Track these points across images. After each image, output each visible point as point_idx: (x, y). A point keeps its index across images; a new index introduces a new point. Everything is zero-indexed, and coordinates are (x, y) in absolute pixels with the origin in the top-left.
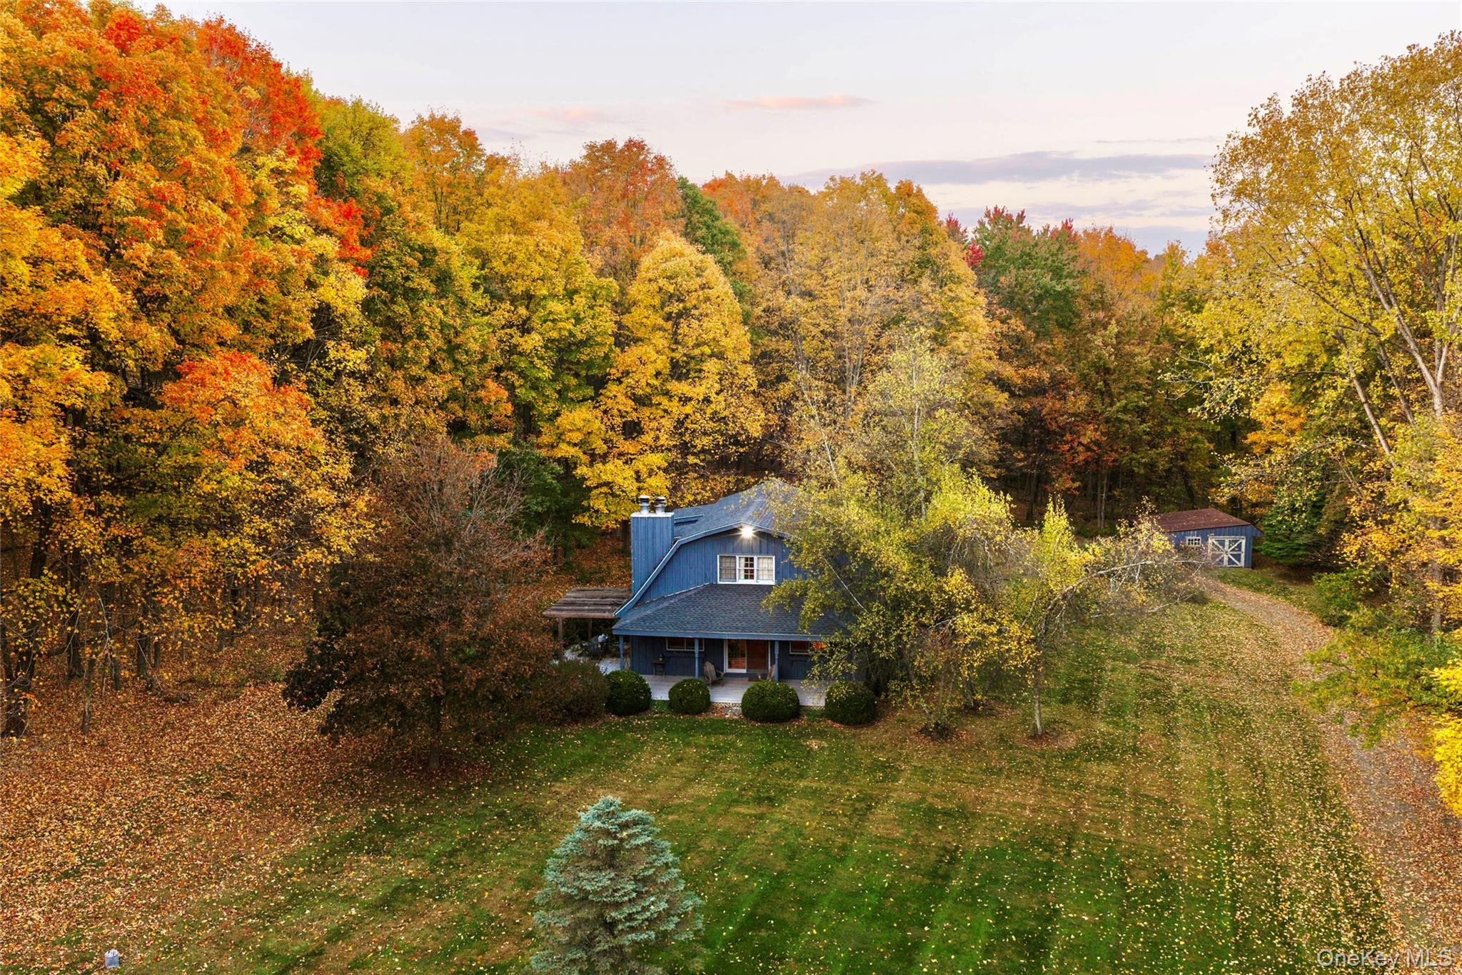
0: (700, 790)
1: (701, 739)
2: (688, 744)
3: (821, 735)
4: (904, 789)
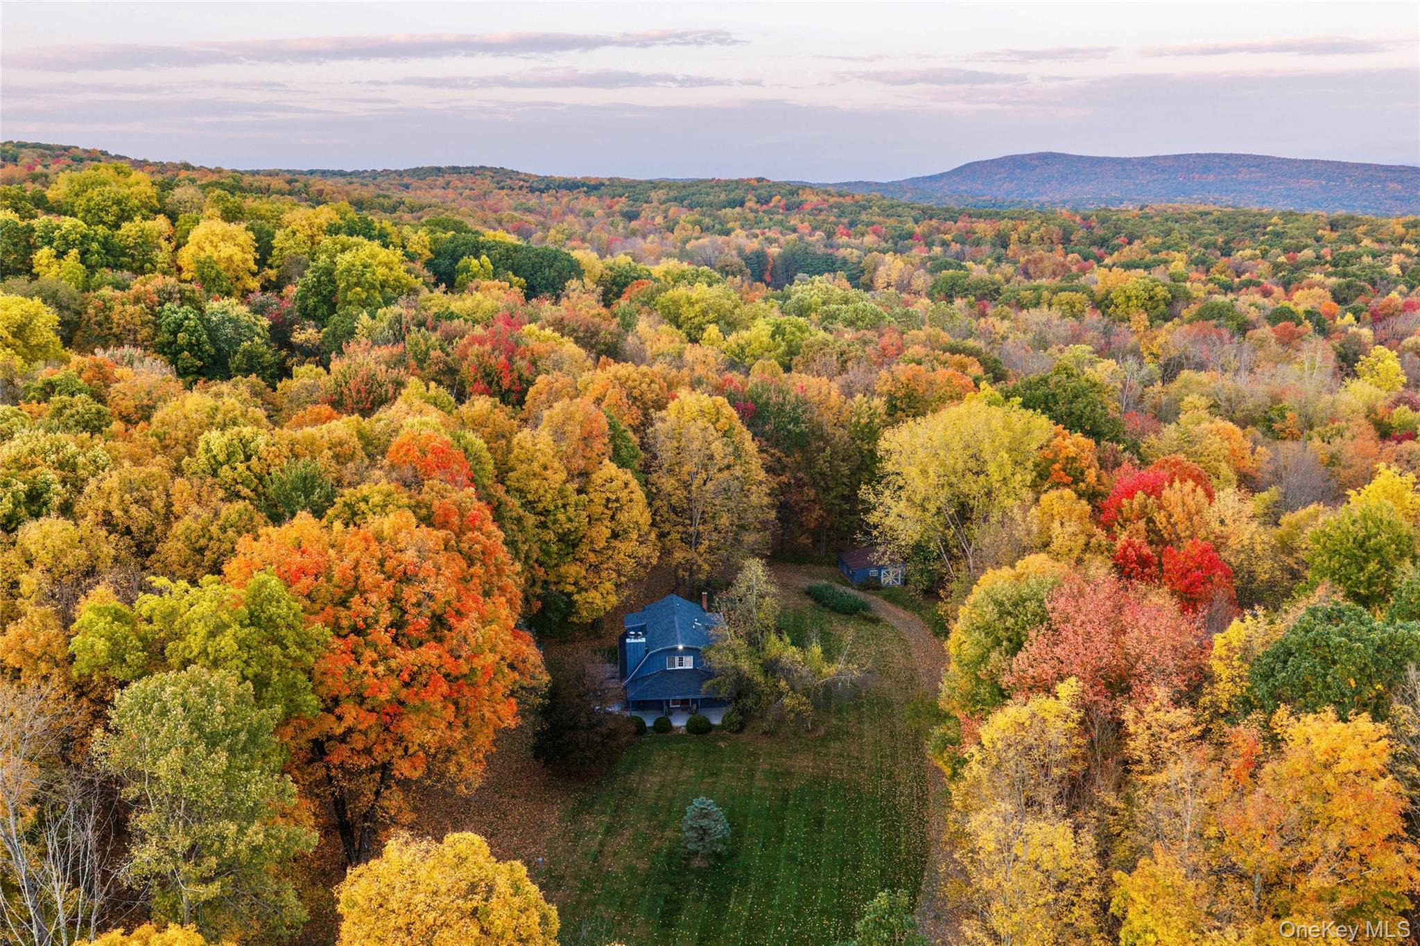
0: (686, 773)
1: (675, 746)
2: (671, 750)
3: (723, 739)
4: (764, 765)
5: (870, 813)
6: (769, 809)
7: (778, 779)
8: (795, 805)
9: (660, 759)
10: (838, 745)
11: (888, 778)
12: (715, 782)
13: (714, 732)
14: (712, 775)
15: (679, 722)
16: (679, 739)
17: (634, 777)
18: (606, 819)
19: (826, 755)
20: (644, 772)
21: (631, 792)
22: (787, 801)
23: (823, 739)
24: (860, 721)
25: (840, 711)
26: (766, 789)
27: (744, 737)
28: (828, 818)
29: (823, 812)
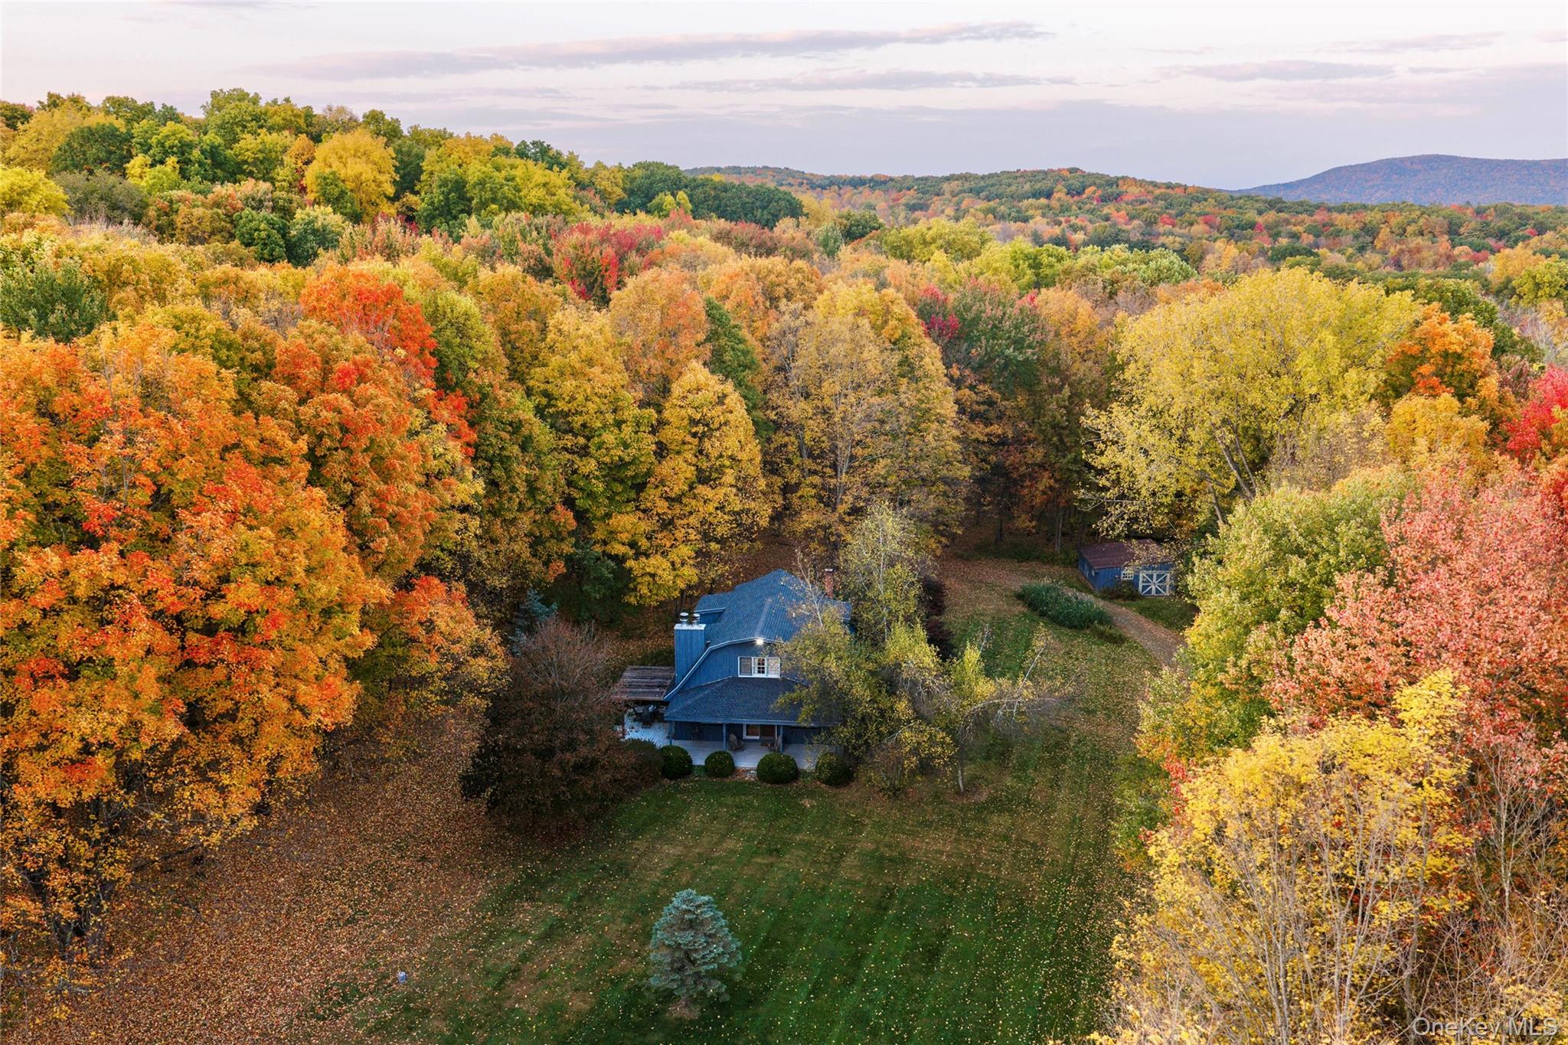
0: (730, 844)
1: (729, 800)
2: (721, 805)
3: (811, 794)
4: (865, 842)
5: (1034, 945)
6: (848, 921)
7: (882, 868)
8: (899, 919)
9: (694, 819)
10: (1005, 820)
11: (1081, 884)
12: (772, 865)
13: (800, 783)
14: (770, 852)
15: (748, 763)
16: (743, 788)
17: (640, 844)
18: (556, 911)
19: (979, 835)
20: (660, 837)
21: (622, 869)
22: (886, 909)
23: (981, 809)
24: (1055, 784)
25: (1023, 766)
26: (854, 883)
27: (848, 794)
28: (951, 947)
29: (944, 934)
